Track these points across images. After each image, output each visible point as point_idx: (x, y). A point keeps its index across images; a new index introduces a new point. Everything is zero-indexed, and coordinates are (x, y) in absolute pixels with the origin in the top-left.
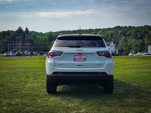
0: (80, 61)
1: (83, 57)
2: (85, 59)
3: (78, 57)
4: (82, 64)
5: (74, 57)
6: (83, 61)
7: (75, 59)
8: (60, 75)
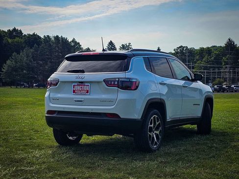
0: (81, 94)
1: (86, 88)
2: (87, 92)
3: (79, 88)
4: (83, 100)
5: (74, 87)
6: (85, 94)
7: (74, 91)
8: (54, 115)
